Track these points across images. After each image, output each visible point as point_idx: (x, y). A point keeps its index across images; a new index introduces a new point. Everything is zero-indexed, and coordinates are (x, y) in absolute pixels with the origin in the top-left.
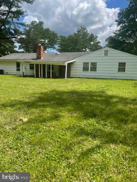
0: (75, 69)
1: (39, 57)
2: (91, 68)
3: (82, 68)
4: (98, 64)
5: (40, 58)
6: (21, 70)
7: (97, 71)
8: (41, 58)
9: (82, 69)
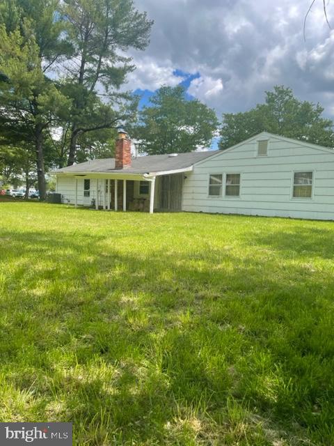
0: (191, 190)
1: (119, 166)
2: (227, 187)
3: (208, 188)
4: (242, 177)
5: (121, 167)
6: (91, 194)
7: (242, 197)
8: (124, 166)
9: (207, 190)
